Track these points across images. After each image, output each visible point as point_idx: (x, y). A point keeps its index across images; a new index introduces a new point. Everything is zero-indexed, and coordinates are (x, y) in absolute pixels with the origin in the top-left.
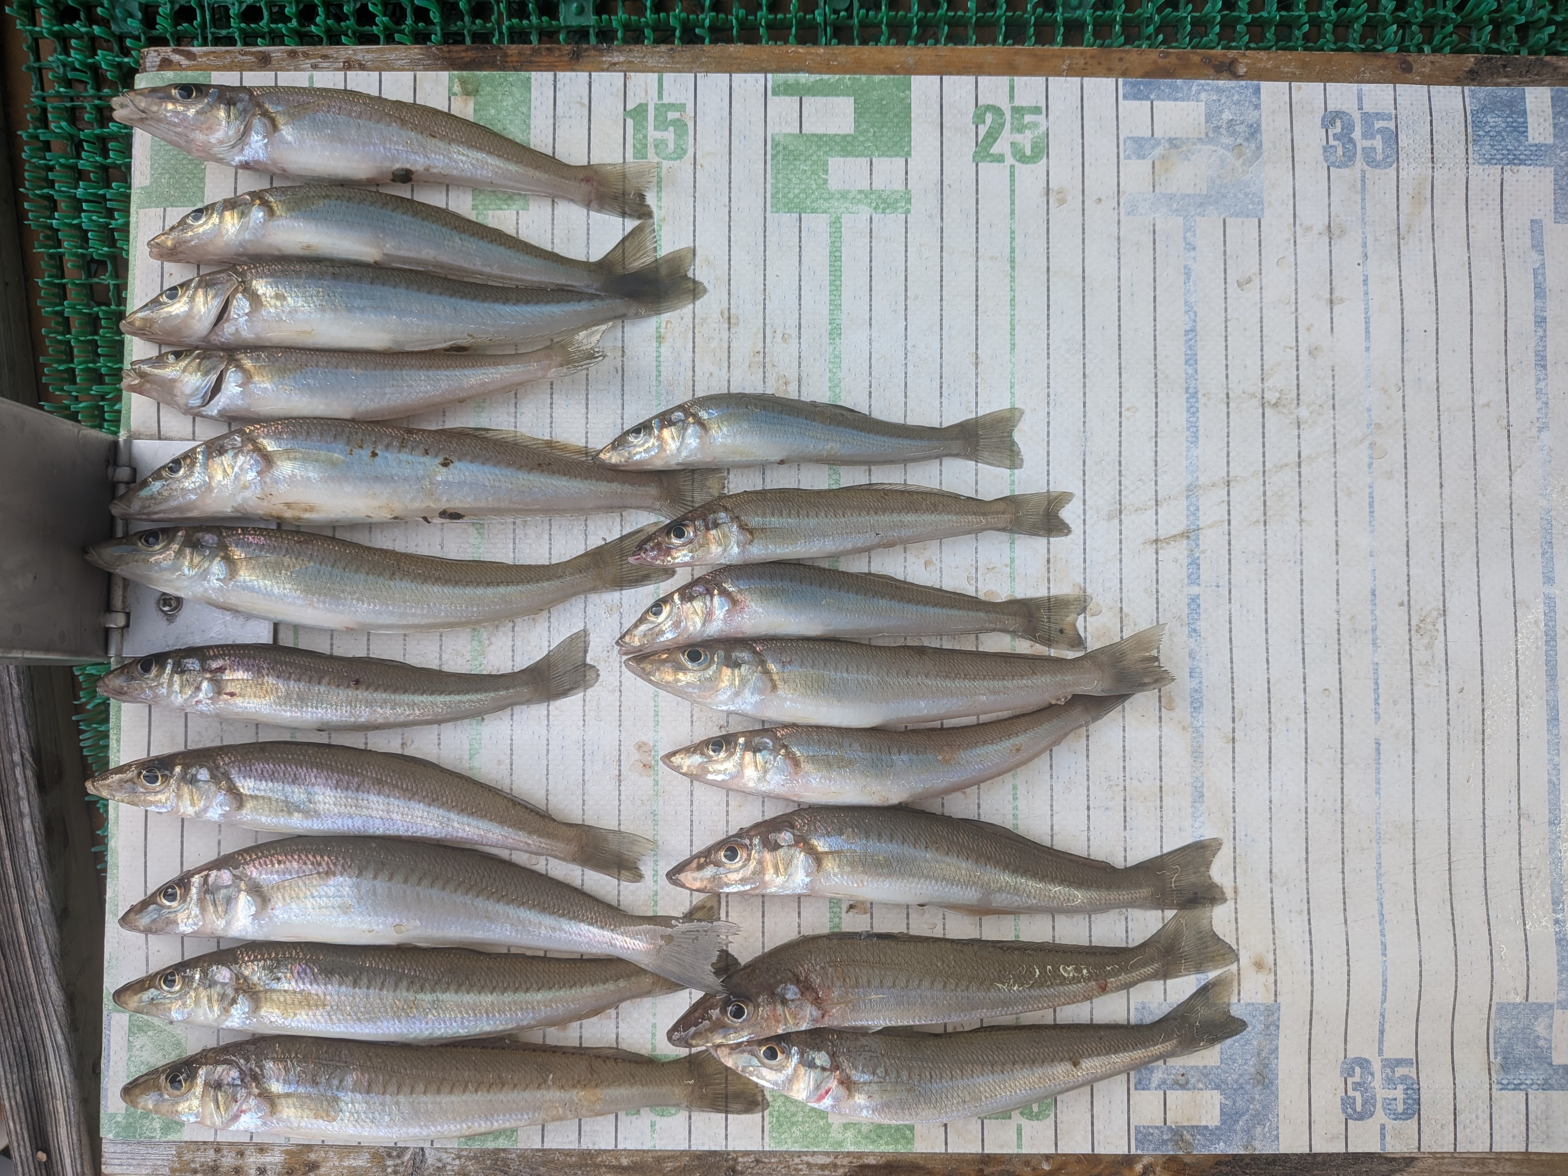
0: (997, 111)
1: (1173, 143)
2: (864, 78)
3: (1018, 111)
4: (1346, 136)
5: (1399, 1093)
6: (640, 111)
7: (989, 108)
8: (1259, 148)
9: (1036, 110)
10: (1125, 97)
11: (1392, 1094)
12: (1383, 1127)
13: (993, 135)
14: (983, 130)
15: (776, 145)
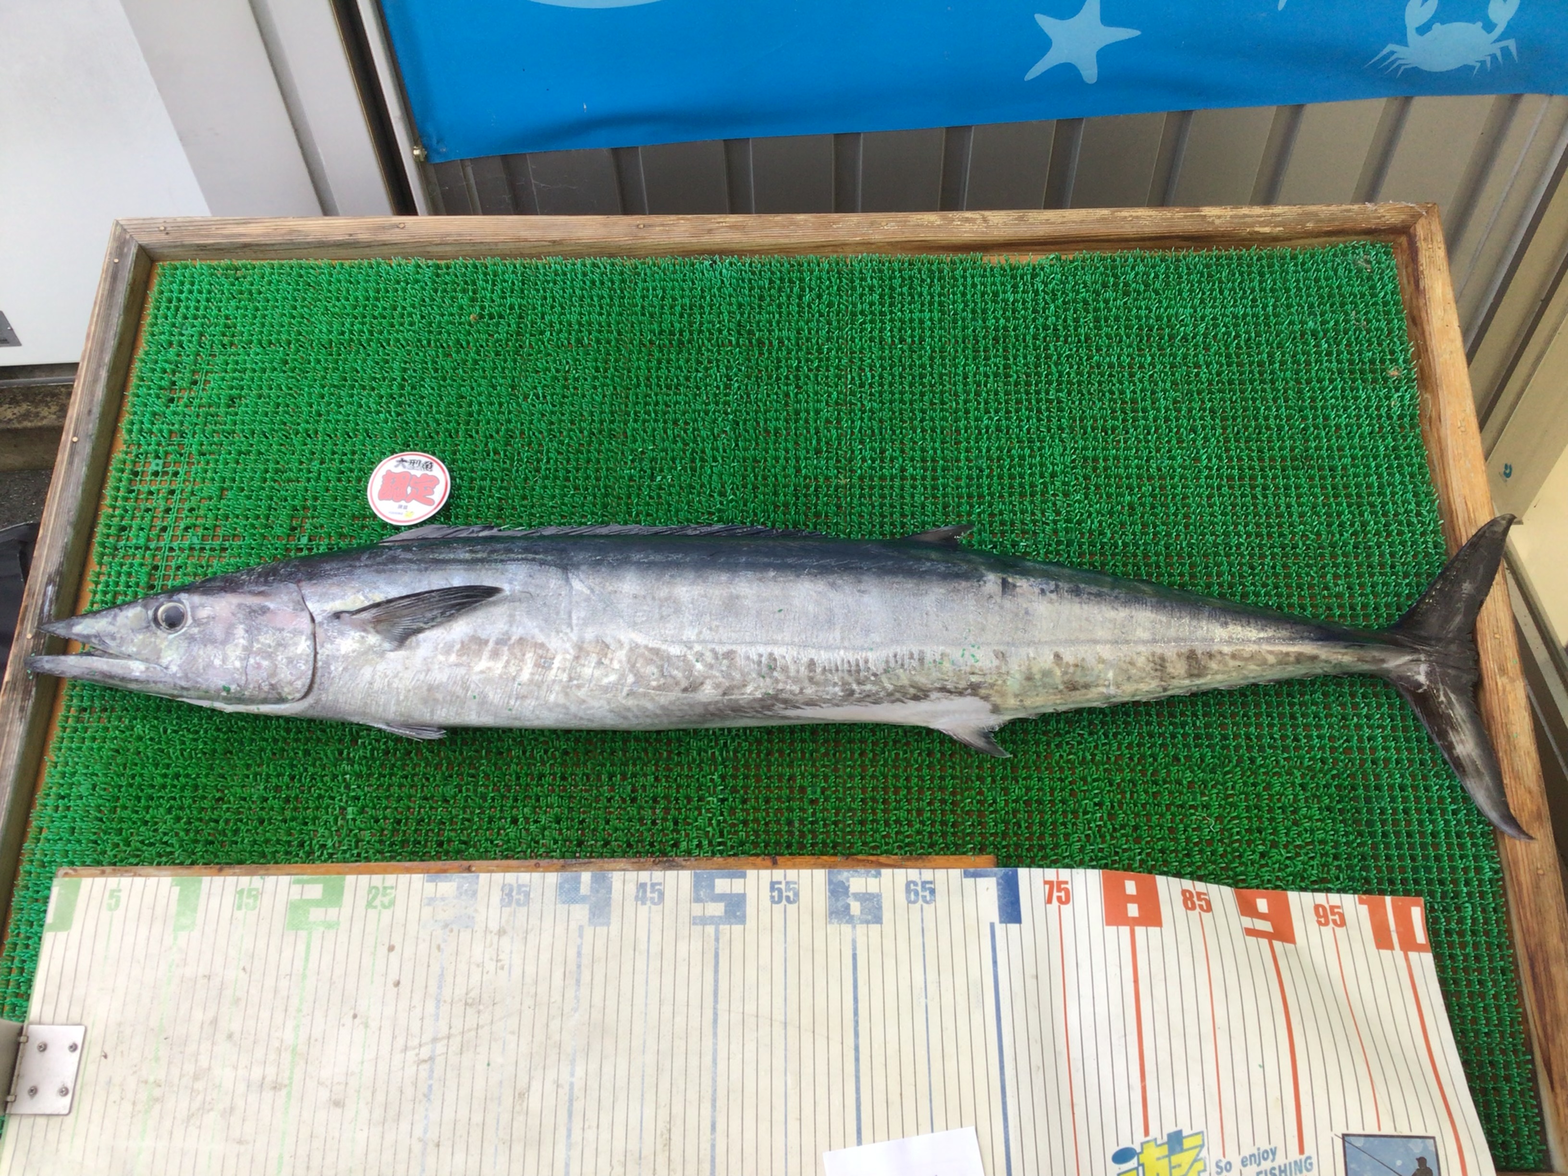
0: (376, 888)
1: (443, 899)
2: (328, 876)
3: (385, 888)
4: (509, 895)
6: (241, 892)
7: (374, 887)
8: (476, 899)
9: (392, 888)
10: (427, 881)
13: (374, 898)
14: (371, 896)
15: (291, 904)
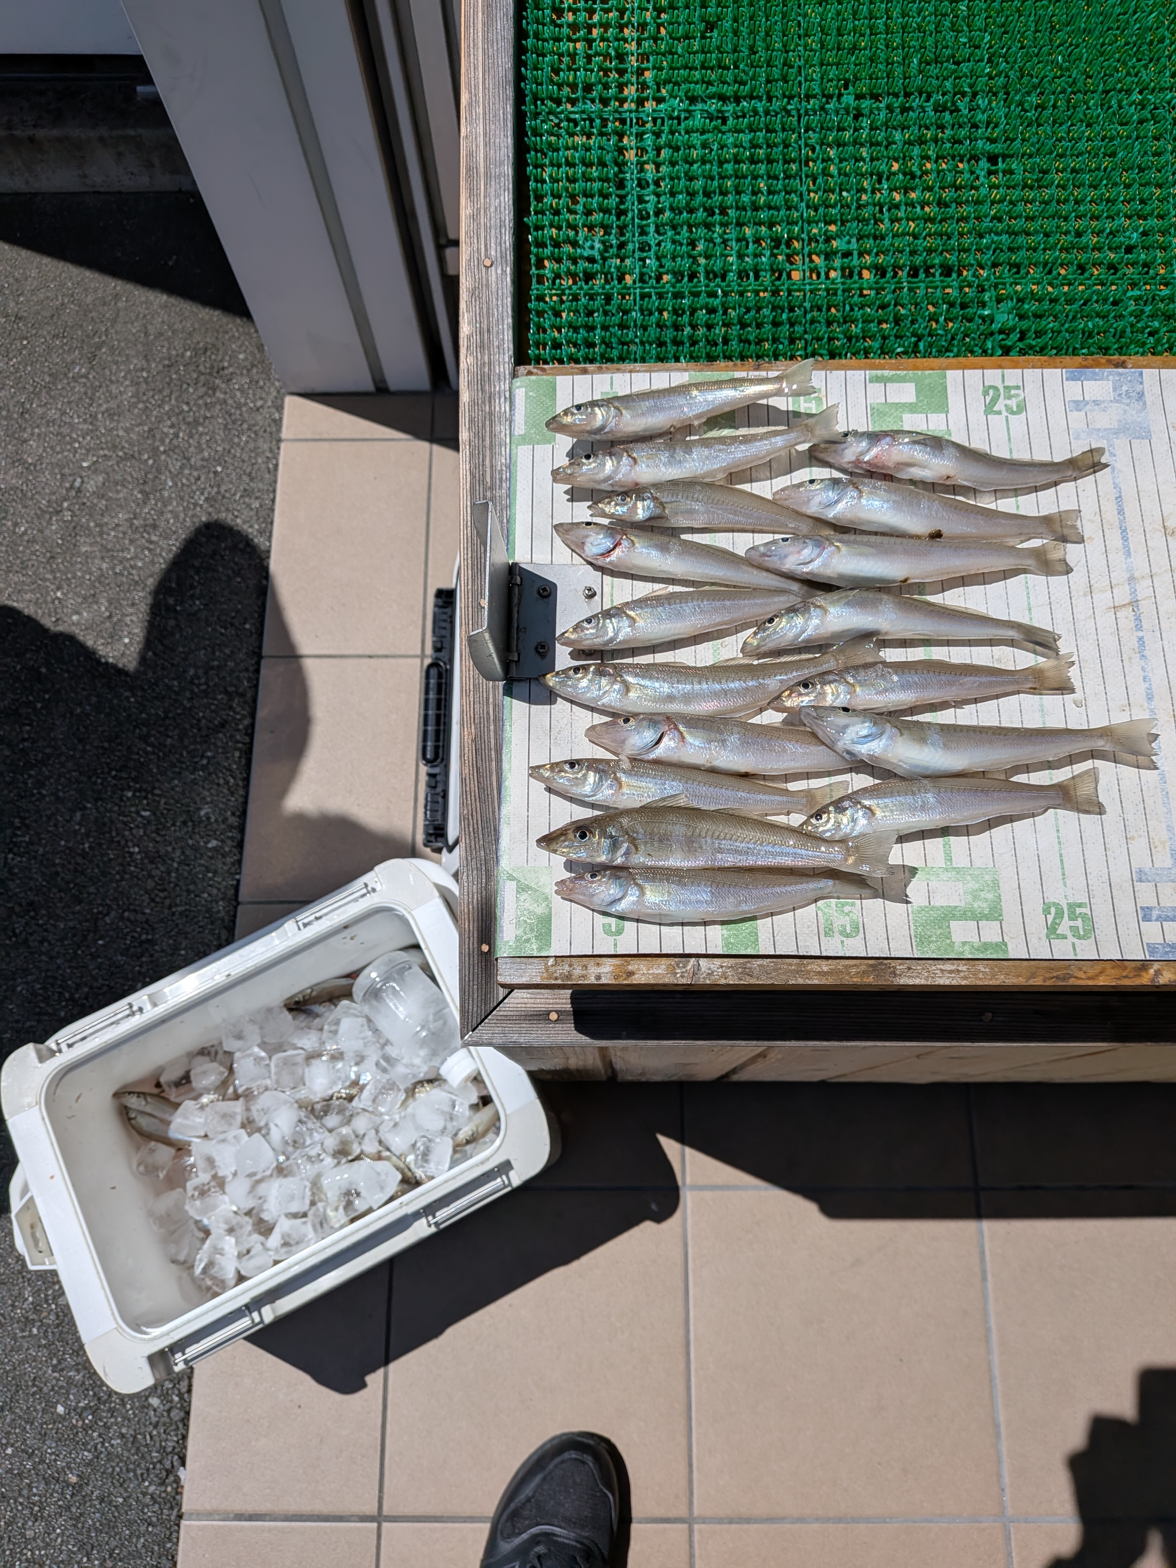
0: (996, 388)
1: (1096, 403)
2: (920, 372)
3: (1006, 388)
7: (990, 387)
8: (1145, 403)
9: (1018, 388)
10: (1067, 379)
13: (994, 401)
14: (988, 399)
15: (872, 409)
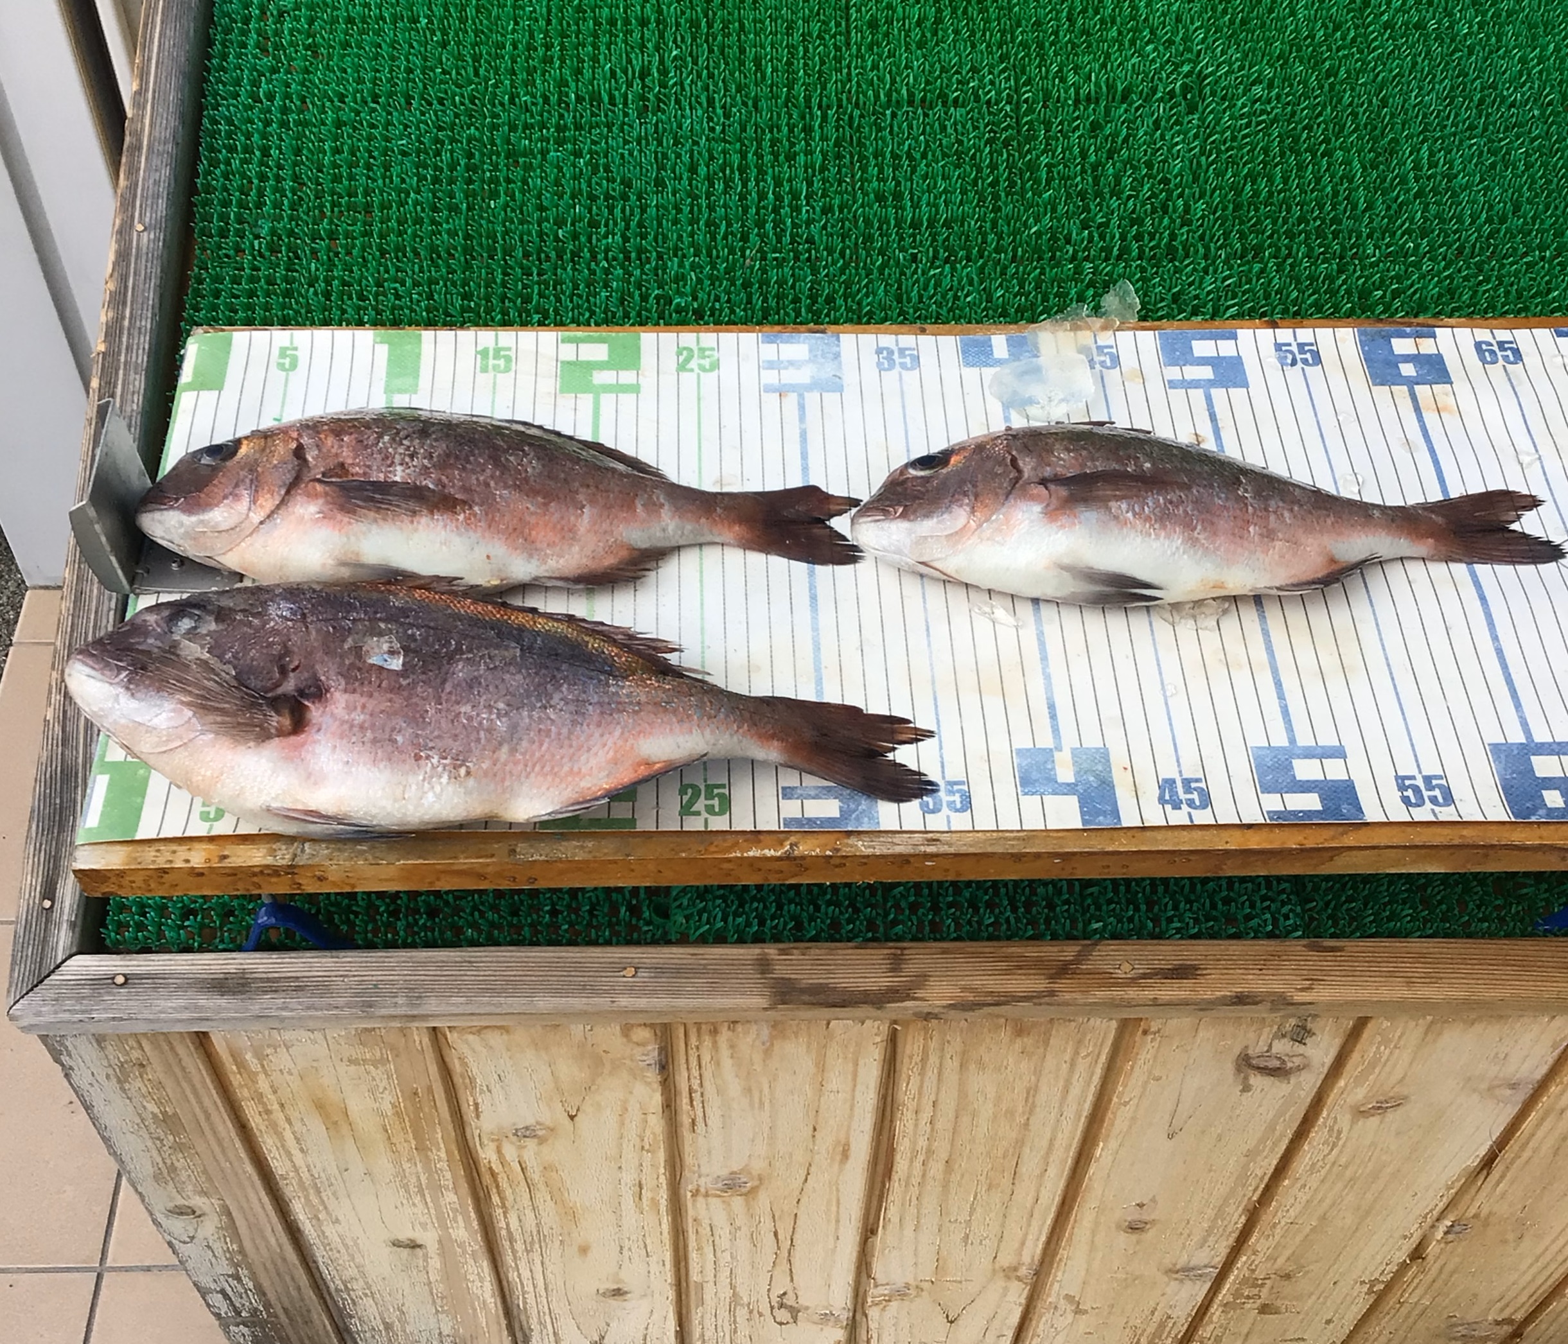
0: (690, 350)
1: (791, 362)
3: (702, 350)
4: (890, 358)
5: (957, 798)
6: (484, 353)
7: (685, 348)
8: (840, 363)
9: (713, 349)
10: (763, 342)
11: (951, 798)
12: (948, 817)
13: (688, 360)
14: (681, 359)
15: (563, 365)
